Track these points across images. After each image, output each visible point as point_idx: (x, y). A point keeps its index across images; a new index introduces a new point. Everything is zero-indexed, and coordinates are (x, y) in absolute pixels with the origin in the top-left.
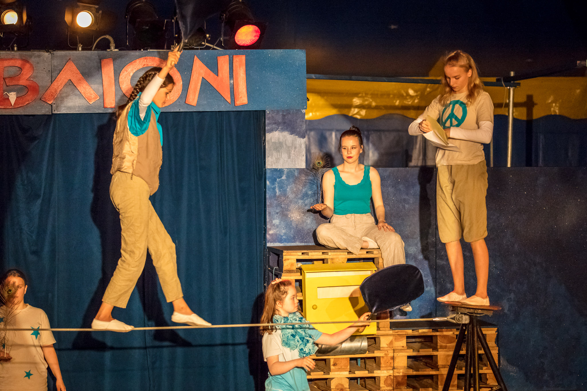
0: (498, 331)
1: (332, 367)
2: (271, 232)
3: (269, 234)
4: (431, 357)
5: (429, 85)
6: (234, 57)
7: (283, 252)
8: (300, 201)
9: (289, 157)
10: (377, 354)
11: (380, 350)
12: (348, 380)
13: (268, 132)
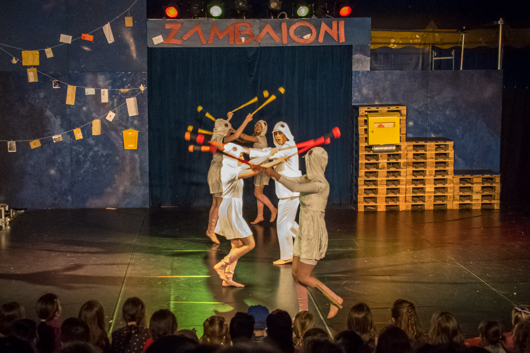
0: (454, 143)
1: (380, 158)
2: (354, 99)
3: (353, 100)
4: (423, 154)
5: (426, 33)
6: (339, 21)
7: (359, 108)
8: (367, 85)
9: (363, 66)
10: (399, 152)
11: (401, 150)
12: (386, 163)
13: (354, 55)
